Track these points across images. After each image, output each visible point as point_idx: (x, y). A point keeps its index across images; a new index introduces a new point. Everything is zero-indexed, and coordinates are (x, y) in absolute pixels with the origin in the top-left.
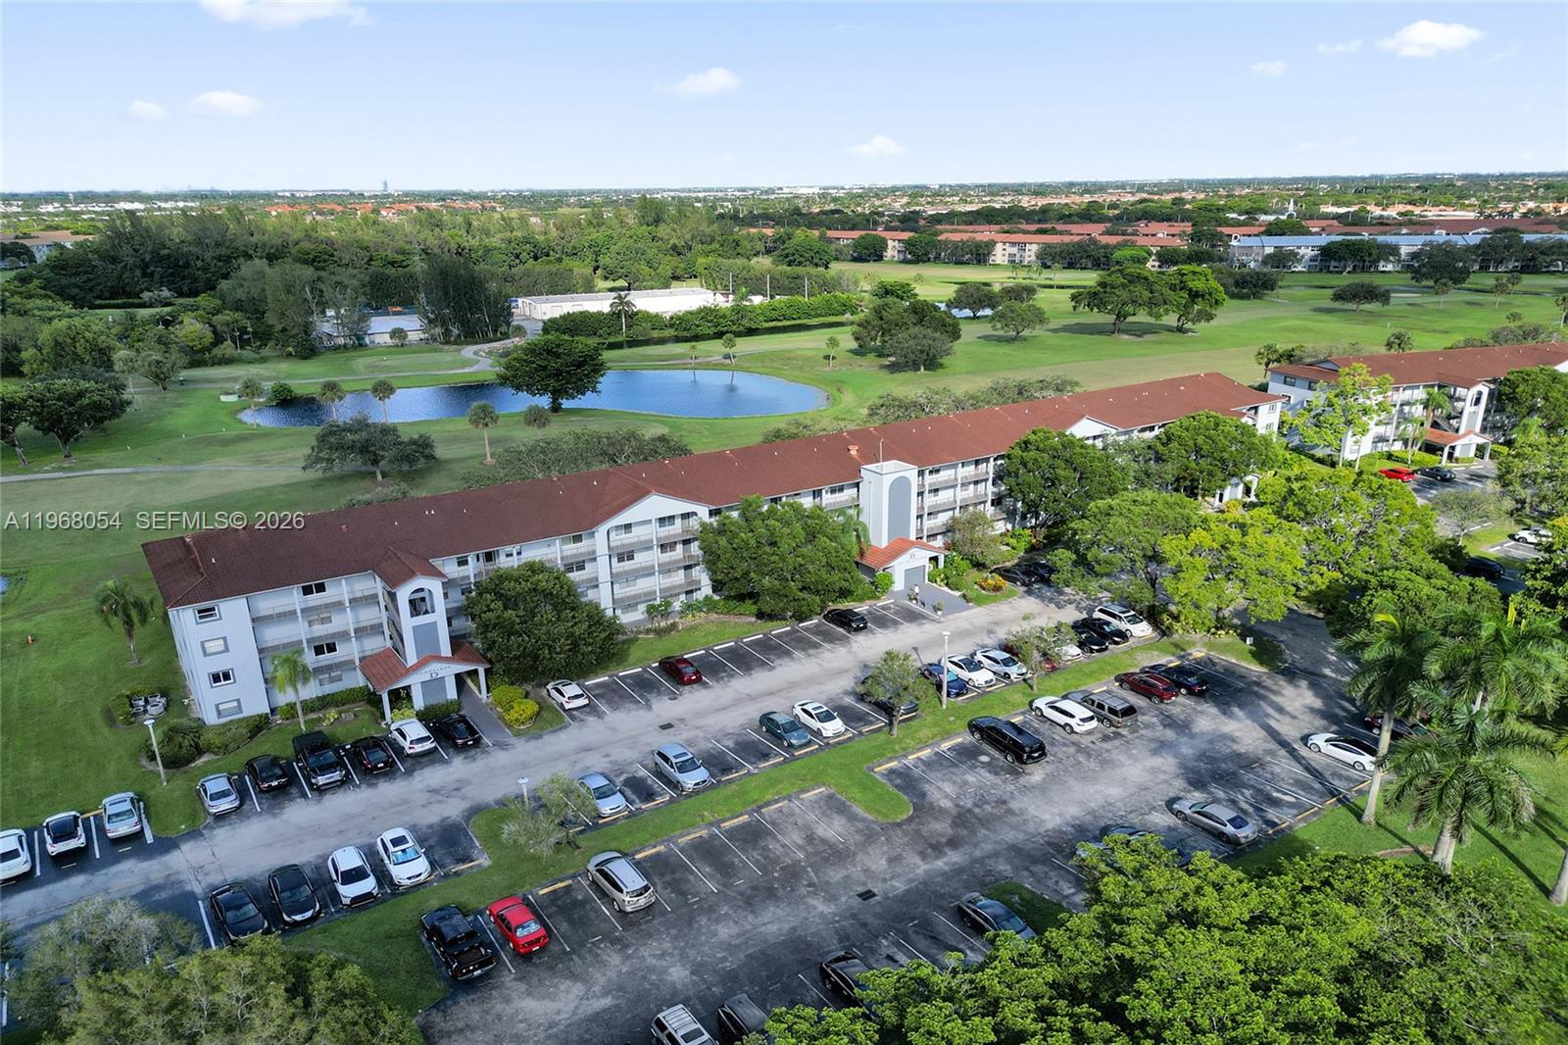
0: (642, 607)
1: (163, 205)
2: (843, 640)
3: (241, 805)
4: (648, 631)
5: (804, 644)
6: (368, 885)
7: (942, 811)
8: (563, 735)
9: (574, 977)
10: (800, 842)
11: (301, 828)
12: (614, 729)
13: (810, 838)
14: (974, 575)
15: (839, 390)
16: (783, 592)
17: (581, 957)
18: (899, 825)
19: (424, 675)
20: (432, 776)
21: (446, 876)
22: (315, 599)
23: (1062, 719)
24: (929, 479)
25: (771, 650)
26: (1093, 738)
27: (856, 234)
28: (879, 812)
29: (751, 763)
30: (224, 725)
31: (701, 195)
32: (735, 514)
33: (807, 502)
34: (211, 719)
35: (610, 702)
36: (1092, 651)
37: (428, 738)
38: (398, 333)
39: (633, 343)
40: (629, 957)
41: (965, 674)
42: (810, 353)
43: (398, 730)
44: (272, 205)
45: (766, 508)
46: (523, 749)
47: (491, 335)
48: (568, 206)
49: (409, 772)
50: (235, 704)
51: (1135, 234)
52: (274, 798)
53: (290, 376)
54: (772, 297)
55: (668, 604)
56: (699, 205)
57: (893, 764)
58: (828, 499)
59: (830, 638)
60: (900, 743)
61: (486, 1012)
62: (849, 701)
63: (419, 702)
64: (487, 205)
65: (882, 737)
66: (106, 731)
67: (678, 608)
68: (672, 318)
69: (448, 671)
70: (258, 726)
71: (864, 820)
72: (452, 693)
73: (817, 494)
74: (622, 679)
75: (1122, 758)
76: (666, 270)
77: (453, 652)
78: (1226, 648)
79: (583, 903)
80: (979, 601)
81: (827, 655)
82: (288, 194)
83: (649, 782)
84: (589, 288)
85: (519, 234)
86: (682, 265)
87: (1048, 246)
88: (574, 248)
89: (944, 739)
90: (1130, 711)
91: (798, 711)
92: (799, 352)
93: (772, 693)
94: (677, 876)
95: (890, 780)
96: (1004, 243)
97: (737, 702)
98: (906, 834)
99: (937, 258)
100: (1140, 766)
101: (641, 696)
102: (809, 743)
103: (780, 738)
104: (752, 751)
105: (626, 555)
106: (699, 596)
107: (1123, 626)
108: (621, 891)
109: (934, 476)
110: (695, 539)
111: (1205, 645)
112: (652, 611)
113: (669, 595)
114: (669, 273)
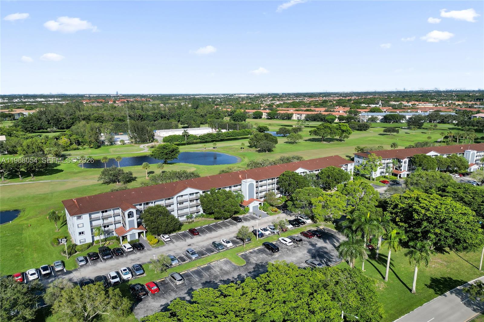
0: (185, 216)
1: (50, 99)
2: (235, 224)
3: (87, 263)
4: (186, 222)
5: (225, 225)
6: (118, 279)
7: (253, 263)
8: (164, 247)
9: (164, 298)
10: (219, 270)
11: (101, 268)
12: (176, 246)
13: (221, 270)
14: (271, 208)
15: (244, 158)
16: (220, 212)
17: (166, 294)
18: (242, 266)
19: (131, 233)
20: (132, 257)
21: (136, 278)
22: (105, 214)
23: (284, 242)
24: (260, 183)
25: (217, 227)
26: (292, 247)
27: (254, 111)
28: (238, 264)
29: (209, 253)
30: (81, 245)
31: (212, 96)
32: (209, 193)
33: (228, 189)
34: (78, 243)
35: (176, 239)
36: (296, 226)
37: (131, 248)
38: (122, 141)
39: (189, 144)
40: (177, 294)
41: (263, 232)
42: (237, 147)
43: (124, 246)
44: (83, 100)
45: (217, 191)
46: (154, 250)
47: (148, 141)
48: (172, 100)
49: (127, 256)
50: (84, 240)
51: (333, 111)
52: (94, 262)
53: (92, 154)
54: (228, 130)
55: (192, 216)
56: (211, 100)
57: (243, 253)
58: (233, 189)
59: (232, 224)
60: (245, 248)
61: (145, 305)
62: (235, 239)
63: (129, 239)
64: (148, 100)
65: (241, 247)
66: (52, 247)
67: (194, 217)
68: (199, 136)
69: (136, 232)
70: (90, 245)
71: (234, 265)
72: (137, 237)
73: (230, 187)
74: (179, 234)
75: (298, 251)
76: (198, 122)
77: (138, 227)
78: (329, 226)
79: (167, 283)
80: (271, 214)
81: (231, 228)
82: (88, 96)
83: (184, 257)
84: (177, 127)
85: (157, 111)
86: (204, 120)
87: (308, 115)
88: (173, 115)
89: (256, 247)
90: (301, 240)
91: (222, 241)
92: (234, 147)
93: (216, 237)
94: (189, 277)
95: (242, 257)
96: (296, 114)
97: (207, 239)
98: (244, 268)
99: (277, 118)
100: (301, 253)
101: (184, 238)
102: (223, 248)
103: (216, 247)
104: (210, 251)
105: (181, 203)
106: (200, 213)
107: (304, 220)
108: (176, 280)
109: (261, 182)
110: (199, 199)
111: (324, 225)
112: (188, 218)
113: (192, 213)
114: (200, 123)
